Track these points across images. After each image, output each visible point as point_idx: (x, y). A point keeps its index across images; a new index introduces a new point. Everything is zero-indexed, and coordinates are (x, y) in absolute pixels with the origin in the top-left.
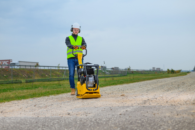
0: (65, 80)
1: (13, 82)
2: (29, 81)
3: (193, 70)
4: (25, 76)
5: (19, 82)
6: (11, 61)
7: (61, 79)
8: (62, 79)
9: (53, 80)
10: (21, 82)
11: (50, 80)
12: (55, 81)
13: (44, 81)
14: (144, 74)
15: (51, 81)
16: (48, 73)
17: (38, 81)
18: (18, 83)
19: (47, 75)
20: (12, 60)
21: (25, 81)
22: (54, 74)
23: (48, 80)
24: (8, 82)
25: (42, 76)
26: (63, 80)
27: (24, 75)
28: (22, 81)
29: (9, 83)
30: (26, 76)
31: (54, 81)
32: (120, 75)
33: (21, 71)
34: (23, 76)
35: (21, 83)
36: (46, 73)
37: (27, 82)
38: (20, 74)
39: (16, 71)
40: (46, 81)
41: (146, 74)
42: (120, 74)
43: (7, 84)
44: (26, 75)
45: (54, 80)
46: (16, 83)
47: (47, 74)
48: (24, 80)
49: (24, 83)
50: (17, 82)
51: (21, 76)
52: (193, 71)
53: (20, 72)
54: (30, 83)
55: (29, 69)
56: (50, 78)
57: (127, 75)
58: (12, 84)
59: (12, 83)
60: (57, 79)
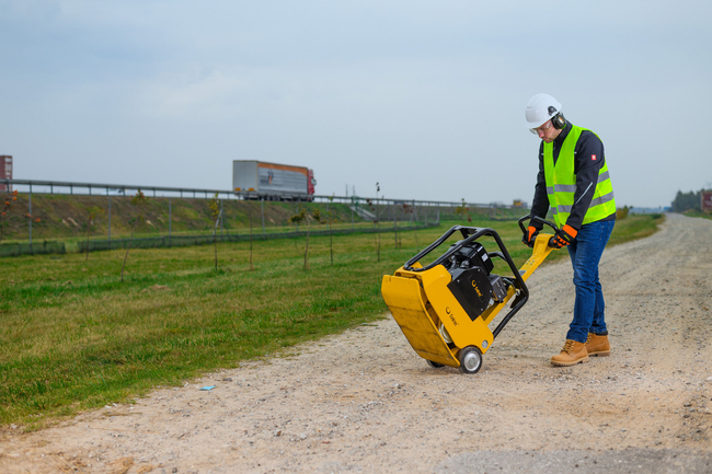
0: (222, 241)
1: (35, 248)
2: (91, 246)
3: (669, 205)
4: (69, 222)
5: (55, 249)
6: (7, 160)
7: (205, 239)
8: (211, 239)
9: (176, 241)
10: (63, 248)
11: (167, 243)
12: (185, 246)
13: (144, 248)
14: (502, 220)
15: (169, 246)
16: (154, 214)
17: (125, 244)
18: (51, 252)
19: (149, 222)
20: (10, 157)
21: (76, 244)
22: (176, 216)
23: (160, 242)
24: (16, 250)
25: (134, 223)
26: (214, 241)
27: (66, 219)
28: (67, 246)
29: (19, 255)
30: (75, 224)
31: (180, 246)
32: (414, 225)
33: (55, 204)
34: (64, 222)
35: (62, 252)
36: (148, 214)
37: (84, 249)
38: (53, 216)
39: (38, 204)
40: (153, 247)
41: (508, 220)
42: (414, 219)
43: (13, 255)
44: (73, 221)
45: (181, 241)
46: (45, 253)
47: (149, 216)
48: (72, 242)
49: (72, 253)
50: (48, 247)
51: (54, 222)
52: (670, 210)
53: (52, 207)
54: (95, 253)
55: (82, 196)
56: (167, 234)
57: (442, 223)
58: (29, 258)
59: (32, 254)
60: (194, 240)
